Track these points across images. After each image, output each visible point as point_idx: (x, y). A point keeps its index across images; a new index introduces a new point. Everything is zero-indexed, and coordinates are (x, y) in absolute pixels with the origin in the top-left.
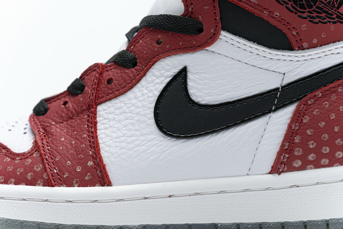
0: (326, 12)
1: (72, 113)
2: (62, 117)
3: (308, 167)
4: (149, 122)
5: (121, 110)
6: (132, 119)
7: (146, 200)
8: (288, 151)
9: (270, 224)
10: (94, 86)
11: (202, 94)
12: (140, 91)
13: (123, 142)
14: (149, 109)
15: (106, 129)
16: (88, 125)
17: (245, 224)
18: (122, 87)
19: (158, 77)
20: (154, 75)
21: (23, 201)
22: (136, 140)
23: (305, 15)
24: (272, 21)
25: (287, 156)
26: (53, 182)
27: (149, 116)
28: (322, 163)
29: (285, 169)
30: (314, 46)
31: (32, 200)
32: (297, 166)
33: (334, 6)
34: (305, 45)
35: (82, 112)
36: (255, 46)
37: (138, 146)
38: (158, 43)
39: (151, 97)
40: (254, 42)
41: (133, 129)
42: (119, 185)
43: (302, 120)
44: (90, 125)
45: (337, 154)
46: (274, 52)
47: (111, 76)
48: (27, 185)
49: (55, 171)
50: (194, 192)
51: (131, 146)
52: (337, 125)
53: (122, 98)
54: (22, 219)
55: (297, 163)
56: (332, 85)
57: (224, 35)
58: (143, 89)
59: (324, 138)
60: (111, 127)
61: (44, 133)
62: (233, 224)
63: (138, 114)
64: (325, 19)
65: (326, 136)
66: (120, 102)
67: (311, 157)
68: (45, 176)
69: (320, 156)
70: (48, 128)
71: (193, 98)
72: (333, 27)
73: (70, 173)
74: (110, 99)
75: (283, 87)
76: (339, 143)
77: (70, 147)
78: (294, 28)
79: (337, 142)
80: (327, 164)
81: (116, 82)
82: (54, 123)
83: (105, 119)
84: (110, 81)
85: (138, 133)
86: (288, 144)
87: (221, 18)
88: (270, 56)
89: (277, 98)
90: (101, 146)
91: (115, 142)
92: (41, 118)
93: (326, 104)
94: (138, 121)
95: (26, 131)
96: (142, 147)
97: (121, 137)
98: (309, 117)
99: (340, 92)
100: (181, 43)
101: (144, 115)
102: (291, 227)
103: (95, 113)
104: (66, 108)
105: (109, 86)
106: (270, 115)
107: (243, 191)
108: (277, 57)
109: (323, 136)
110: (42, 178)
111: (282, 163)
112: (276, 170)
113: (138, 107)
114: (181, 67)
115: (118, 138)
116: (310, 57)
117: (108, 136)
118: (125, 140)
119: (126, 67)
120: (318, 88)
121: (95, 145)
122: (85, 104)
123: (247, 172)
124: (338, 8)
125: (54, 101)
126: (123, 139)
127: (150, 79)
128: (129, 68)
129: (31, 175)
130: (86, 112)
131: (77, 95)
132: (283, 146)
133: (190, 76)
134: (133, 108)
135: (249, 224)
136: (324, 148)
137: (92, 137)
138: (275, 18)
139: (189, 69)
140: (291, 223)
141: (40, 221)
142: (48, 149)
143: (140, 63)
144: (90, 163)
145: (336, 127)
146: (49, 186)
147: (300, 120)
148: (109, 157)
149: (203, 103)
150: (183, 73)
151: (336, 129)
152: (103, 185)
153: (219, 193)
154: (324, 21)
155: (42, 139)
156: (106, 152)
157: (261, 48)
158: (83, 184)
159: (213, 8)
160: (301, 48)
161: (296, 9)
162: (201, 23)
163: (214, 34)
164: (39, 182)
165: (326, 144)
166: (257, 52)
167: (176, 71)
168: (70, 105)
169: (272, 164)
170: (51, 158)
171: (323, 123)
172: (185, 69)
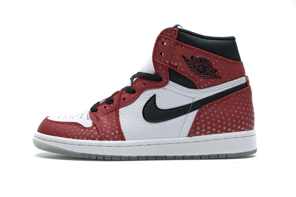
0: (210, 74)
1: (108, 111)
2: (104, 113)
3: (202, 134)
4: (140, 116)
5: (129, 111)
6: (134, 114)
7: (139, 146)
8: (194, 128)
9: (187, 156)
10: (118, 101)
11: (161, 105)
12: (137, 103)
13: (130, 124)
15: (123, 118)
16: (115, 117)
17: (177, 156)
18: (129, 101)
19: (144, 98)
20: (142, 97)
21: (90, 146)
23: (202, 76)
24: (189, 78)
25: (194, 130)
26: (102, 139)
27: (140, 113)
28: (208, 133)
29: (193, 135)
30: (205, 88)
32: (198, 134)
33: (213, 72)
34: (202, 87)
35: (113, 111)
36: (182, 87)
37: (136, 125)
38: (145, 84)
39: (141, 106)
40: (182, 85)
41: (134, 119)
42: (128, 140)
43: (200, 116)
44: (116, 116)
45: (213, 130)
46: (190, 90)
47: (125, 97)
49: (103, 135)
50: (158, 143)
51: (133, 125)
52: (213, 118)
53: (129, 106)
54: (90, 153)
55: (198, 133)
56: (212, 103)
57: (171, 82)
58: (138, 102)
59: (208, 123)
60: (125, 117)
61: (97, 120)
62: (173, 156)
63: (136, 113)
64: (210, 77)
65: (209, 122)
66: (129, 107)
67: (203, 130)
68: (99, 136)
69: (207, 130)
70: (98, 117)
71: (158, 107)
72: (213, 80)
73: (109, 135)
74: (124, 106)
75: (193, 103)
76: (214, 125)
77: (108, 125)
78: (197, 80)
79: (213, 125)
80: (209, 133)
81: (127, 99)
82: (101, 115)
83: (123, 114)
84: (124, 99)
85: (136, 120)
86: (194, 125)
87: (169, 76)
88: (188, 91)
89: (191, 107)
90: (121, 125)
91: (127, 124)
92: (95, 113)
93: (209, 110)
94: (136, 115)
95: (88, 118)
96: (137, 126)
98: (203, 115)
99: (215, 105)
100: (153, 85)
101: (139, 113)
102: (195, 157)
103: (118, 112)
104: (106, 109)
105: (124, 101)
106: (188, 114)
107: (177, 143)
108: (191, 91)
109: (208, 122)
110: (98, 137)
111: (192, 133)
112: (190, 135)
113: (136, 110)
114: (153, 94)
115: (128, 122)
116: (204, 92)
117: (124, 121)
119: (131, 93)
120: (206, 104)
121: (119, 125)
122: (114, 108)
123: (178, 136)
124: (215, 73)
125: (100, 106)
126: (130, 122)
127: (141, 99)
128: (132, 94)
129: (93, 136)
130: (115, 111)
131: (110, 104)
132: (192, 126)
133: (157, 98)
134: (134, 110)
135: (179, 156)
136: (208, 127)
137: (118, 121)
138: (190, 77)
139: (156, 95)
140: (195, 156)
141: (97, 154)
142: (100, 126)
143: (137, 92)
144: (117, 132)
145: (213, 119)
147: (199, 116)
148: (124, 129)
149: (162, 109)
150: (154, 97)
151: (213, 120)
152: (122, 140)
153: (167, 144)
154: (209, 78)
155: (96, 122)
156: (123, 127)
157: (185, 88)
158: (114, 140)
159: (166, 72)
160: (200, 88)
161: (198, 73)
162: (161, 77)
163: (167, 82)
164: (96, 139)
165: (209, 125)
166: (183, 89)
167: (151, 96)
168: (107, 108)
169: (188, 133)
170: (101, 129)
171: (208, 117)
172: (155, 95)
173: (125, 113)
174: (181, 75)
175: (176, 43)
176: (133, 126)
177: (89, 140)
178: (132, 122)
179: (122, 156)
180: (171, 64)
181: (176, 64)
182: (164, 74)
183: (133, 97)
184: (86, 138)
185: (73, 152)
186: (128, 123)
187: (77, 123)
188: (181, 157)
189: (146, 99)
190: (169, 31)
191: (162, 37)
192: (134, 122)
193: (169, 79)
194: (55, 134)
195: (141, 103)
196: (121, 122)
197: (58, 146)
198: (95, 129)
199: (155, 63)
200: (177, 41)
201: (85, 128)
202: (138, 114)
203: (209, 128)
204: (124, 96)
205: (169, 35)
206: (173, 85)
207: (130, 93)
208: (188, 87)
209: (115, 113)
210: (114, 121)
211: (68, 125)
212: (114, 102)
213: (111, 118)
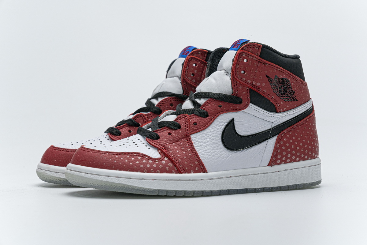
0: (289, 96)
1: (177, 139)
2: (171, 141)
3: (282, 163)
4: (219, 143)
5: (204, 138)
6: (211, 142)
7: (222, 179)
8: (275, 156)
10: (187, 126)
11: (241, 131)
13: (209, 153)
14: (218, 137)
15: (198, 146)
16: (189, 145)
18: (202, 127)
19: (220, 123)
20: (218, 121)
22: (215, 152)
23: (282, 98)
24: (271, 100)
25: (275, 158)
26: (181, 171)
27: (219, 140)
28: (287, 161)
29: (274, 164)
30: (284, 111)
31: (172, 180)
32: (278, 163)
33: (292, 94)
34: (281, 110)
35: (183, 138)
36: (263, 110)
37: (216, 154)
38: (220, 107)
39: (218, 132)
41: (213, 147)
42: (210, 172)
43: (280, 143)
45: (293, 157)
46: (270, 113)
47: (195, 121)
48: (167, 173)
49: (181, 166)
51: (213, 154)
53: (203, 132)
55: (278, 161)
56: (290, 128)
57: (251, 105)
58: (214, 128)
59: (289, 150)
60: (201, 145)
61: (164, 148)
63: (214, 140)
64: (289, 99)
66: (203, 134)
67: (284, 158)
68: (175, 168)
69: (287, 158)
71: (239, 133)
72: (291, 103)
73: (188, 167)
74: (197, 132)
75: (272, 128)
77: (183, 155)
78: (278, 103)
79: (293, 152)
80: (289, 161)
81: (198, 124)
82: (167, 143)
83: (197, 142)
84: (195, 124)
85: (215, 148)
86: (275, 153)
87: (250, 97)
88: (268, 115)
89: (270, 133)
90: (199, 154)
91: (205, 153)
92: (157, 140)
93: (288, 136)
94: (214, 143)
95: (148, 147)
96: (218, 155)
97: (207, 150)
98: (283, 141)
99: (293, 131)
100: (231, 108)
101: (217, 140)
102: (275, 189)
103: (190, 139)
104: (172, 136)
105: (196, 126)
106: (267, 140)
107: (258, 174)
108: (271, 115)
110: (175, 170)
111: (273, 161)
112: (270, 164)
113: (213, 136)
114: (231, 118)
116: (283, 116)
117: (201, 150)
118: (210, 152)
119: (202, 117)
120: (285, 129)
121: (196, 154)
122: (184, 134)
123: (259, 165)
124: (293, 95)
126: (209, 151)
127: (217, 123)
128: (204, 118)
129: (168, 169)
130: (186, 138)
131: (176, 129)
132: (273, 154)
133: (235, 123)
134: (210, 137)
137: (194, 150)
139: (235, 119)
141: (177, 189)
142: (172, 156)
143: (211, 115)
144: (196, 162)
145: (292, 146)
146: (179, 173)
148: (204, 160)
149: (241, 135)
150: (232, 121)
152: (204, 172)
153: (249, 175)
155: (166, 152)
156: (202, 157)
157: (265, 111)
158: (195, 172)
159: (247, 93)
160: (280, 112)
161: (279, 95)
162: (241, 99)
163: (247, 104)
164: (173, 172)
165: (289, 153)
166: (263, 113)
167: (229, 120)
169: (269, 162)
170: (176, 160)
172: (233, 119)
173: (199, 140)
174: (263, 97)
175: (259, 61)
176: (213, 156)
177: (164, 173)
178: (211, 150)
179: (205, 191)
180: (252, 84)
181: (258, 84)
182: (244, 94)
183: (206, 121)
184: (159, 171)
185: (146, 189)
186: (207, 152)
187: (140, 153)
188: (261, 188)
189: (222, 123)
190: (251, 46)
191: (243, 52)
192: (214, 151)
193: (249, 101)
194: (113, 167)
195: (218, 129)
196: (198, 151)
197: (122, 183)
198: (168, 160)
199: (235, 83)
200: (260, 58)
201: (154, 160)
202: (217, 142)
203: (289, 155)
204: (193, 121)
205: (252, 51)
206: (253, 108)
207: (200, 116)
208: (269, 111)
209: (186, 140)
210: (189, 150)
211: (128, 156)
212: (182, 127)
213: (183, 146)
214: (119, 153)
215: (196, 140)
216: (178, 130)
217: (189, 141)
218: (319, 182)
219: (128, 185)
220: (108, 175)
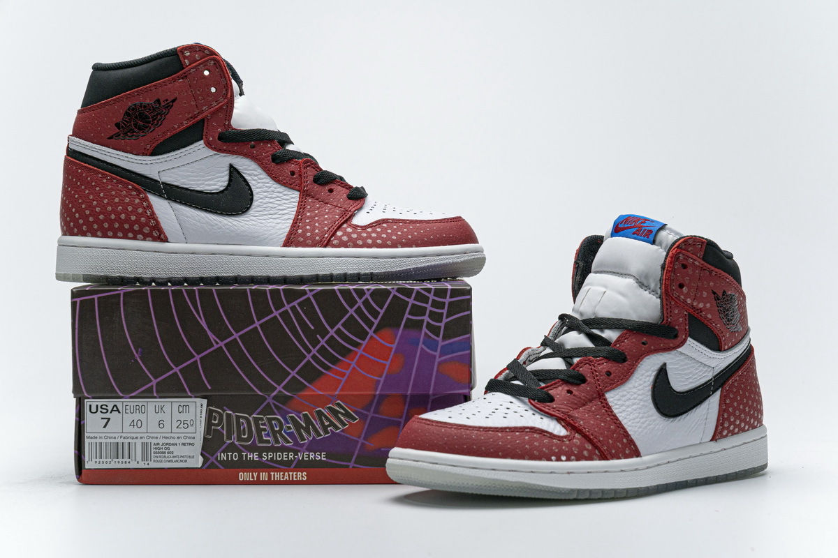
1: (584, 400)
2: (576, 404)
3: (729, 435)
4: (650, 406)
5: (626, 398)
6: (638, 404)
8: (721, 424)
10: (595, 378)
12: (636, 382)
13: (638, 423)
14: (647, 396)
15: (621, 413)
16: (606, 410)
19: (647, 371)
20: (643, 369)
22: (646, 421)
23: (729, 327)
24: (715, 331)
25: (721, 427)
26: (606, 456)
28: (735, 432)
29: (718, 438)
30: (729, 348)
31: (597, 472)
32: (725, 435)
34: (726, 347)
35: (594, 399)
36: (705, 348)
37: (649, 425)
38: (643, 343)
39: (646, 387)
40: (704, 346)
41: (641, 412)
42: (645, 455)
44: (608, 409)
45: (741, 425)
46: (713, 353)
47: (607, 369)
48: (586, 460)
49: (605, 448)
51: (645, 425)
53: (623, 387)
55: (725, 432)
56: (735, 376)
57: (689, 340)
58: (638, 380)
59: (737, 414)
60: (624, 411)
61: (569, 418)
63: (641, 400)
65: (738, 412)
66: (623, 391)
67: (732, 427)
68: (597, 452)
69: (735, 427)
70: (570, 413)
71: (674, 388)
73: (615, 449)
74: (614, 389)
75: (714, 377)
76: (742, 417)
77: (602, 428)
78: (724, 335)
80: (737, 432)
81: (614, 374)
82: (571, 409)
83: (616, 404)
84: (608, 374)
85: (646, 415)
87: (689, 328)
88: (710, 356)
89: (712, 386)
90: (625, 426)
91: (634, 423)
92: (551, 404)
94: (643, 406)
95: (538, 416)
96: (651, 426)
98: (729, 399)
100: (662, 345)
103: (605, 400)
104: (574, 395)
105: (610, 378)
106: (709, 398)
108: (713, 356)
109: (736, 412)
110: (596, 454)
111: (717, 433)
113: (639, 395)
114: (661, 364)
116: (727, 356)
122: (595, 393)
123: (700, 440)
126: (638, 420)
127: (641, 372)
128: (621, 363)
129: (587, 453)
130: (598, 399)
131: (579, 384)
132: (718, 420)
133: (668, 370)
134: (635, 396)
137: (616, 419)
138: (717, 329)
139: (667, 365)
141: (603, 488)
142: (587, 431)
143: (630, 359)
144: (625, 440)
146: (604, 460)
147: (724, 401)
148: (634, 435)
149: (677, 391)
150: (664, 368)
151: (741, 407)
152: (638, 456)
153: (690, 457)
155: (574, 423)
157: (708, 350)
158: (627, 457)
159: (684, 320)
160: (725, 350)
163: (684, 339)
164: (595, 458)
165: (737, 418)
166: (705, 352)
167: (657, 367)
168: (576, 393)
169: (712, 435)
170: (596, 438)
172: (665, 364)
173: (619, 403)
174: (706, 326)
175: (701, 266)
176: (645, 428)
177: (583, 460)
178: (640, 418)
179: (641, 488)
180: (692, 306)
181: (701, 305)
182: (680, 321)
183: (625, 368)
184: (575, 458)
185: (559, 489)
187: (534, 427)
188: (704, 479)
189: (650, 372)
190: (691, 242)
191: (679, 253)
192: (644, 419)
193: (688, 334)
194: (501, 454)
195: (645, 382)
196: (623, 420)
197: (520, 480)
198: (581, 438)
199: (669, 304)
200: (703, 262)
201: (559, 438)
202: (646, 404)
203: (737, 422)
204: (604, 368)
205: (691, 250)
206: (692, 345)
208: (711, 349)
209: (599, 403)
210: (608, 419)
211: (517, 433)
212: (589, 379)
213: (596, 413)
214: (501, 428)
215: (615, 402)
216: (583, 385)
217: (605, 405)
218: (765, 466)
219: (530, 484)
220: (493, 468)
